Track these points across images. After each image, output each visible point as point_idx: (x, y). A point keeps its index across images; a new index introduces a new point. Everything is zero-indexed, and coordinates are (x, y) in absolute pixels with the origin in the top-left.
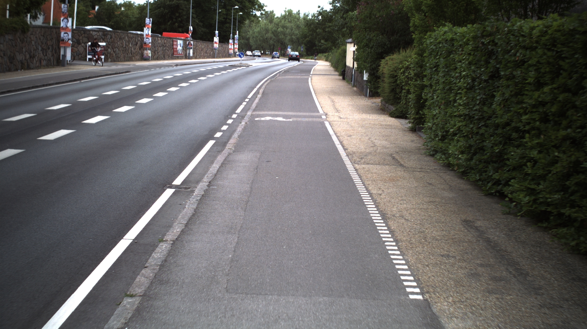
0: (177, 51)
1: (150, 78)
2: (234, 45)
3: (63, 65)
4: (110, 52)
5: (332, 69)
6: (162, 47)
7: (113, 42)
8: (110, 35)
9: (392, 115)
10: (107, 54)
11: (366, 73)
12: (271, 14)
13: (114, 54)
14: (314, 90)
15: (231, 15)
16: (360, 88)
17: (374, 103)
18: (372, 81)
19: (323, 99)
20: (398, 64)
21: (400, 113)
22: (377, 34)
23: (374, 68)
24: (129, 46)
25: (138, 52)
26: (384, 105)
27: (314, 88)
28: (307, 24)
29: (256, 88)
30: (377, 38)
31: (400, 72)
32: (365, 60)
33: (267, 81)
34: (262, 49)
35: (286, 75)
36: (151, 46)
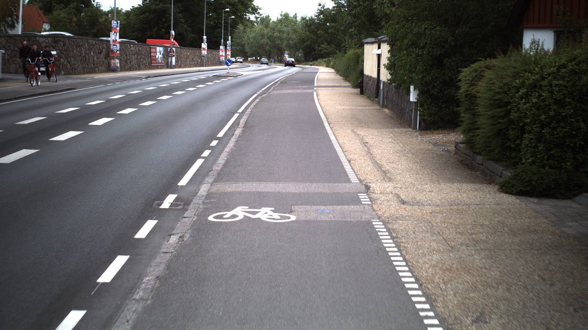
0: (156, 59)
2: (226, 51)
11: (414, 89)
13: (69, 65)
14: (325, 115)
15: (222, 18)
16: (395, 110)
17: (435, 144)
18: (425, 104)
19: (345, 136)
20: (511, 79)
21: (525, 184)
22: (430, 25)
23: (428, 81)
24: (90, 55)
25: (103, 61)
26: (465, 154)
27: (325, 111)
28: (307, 25)
29: (237, 112)
30: (433, 32)
31: (516, 94)
32: (411, 69)
33: (256, 99)
34: (258, 55)
35: (283, 88)
36: (120, 53)
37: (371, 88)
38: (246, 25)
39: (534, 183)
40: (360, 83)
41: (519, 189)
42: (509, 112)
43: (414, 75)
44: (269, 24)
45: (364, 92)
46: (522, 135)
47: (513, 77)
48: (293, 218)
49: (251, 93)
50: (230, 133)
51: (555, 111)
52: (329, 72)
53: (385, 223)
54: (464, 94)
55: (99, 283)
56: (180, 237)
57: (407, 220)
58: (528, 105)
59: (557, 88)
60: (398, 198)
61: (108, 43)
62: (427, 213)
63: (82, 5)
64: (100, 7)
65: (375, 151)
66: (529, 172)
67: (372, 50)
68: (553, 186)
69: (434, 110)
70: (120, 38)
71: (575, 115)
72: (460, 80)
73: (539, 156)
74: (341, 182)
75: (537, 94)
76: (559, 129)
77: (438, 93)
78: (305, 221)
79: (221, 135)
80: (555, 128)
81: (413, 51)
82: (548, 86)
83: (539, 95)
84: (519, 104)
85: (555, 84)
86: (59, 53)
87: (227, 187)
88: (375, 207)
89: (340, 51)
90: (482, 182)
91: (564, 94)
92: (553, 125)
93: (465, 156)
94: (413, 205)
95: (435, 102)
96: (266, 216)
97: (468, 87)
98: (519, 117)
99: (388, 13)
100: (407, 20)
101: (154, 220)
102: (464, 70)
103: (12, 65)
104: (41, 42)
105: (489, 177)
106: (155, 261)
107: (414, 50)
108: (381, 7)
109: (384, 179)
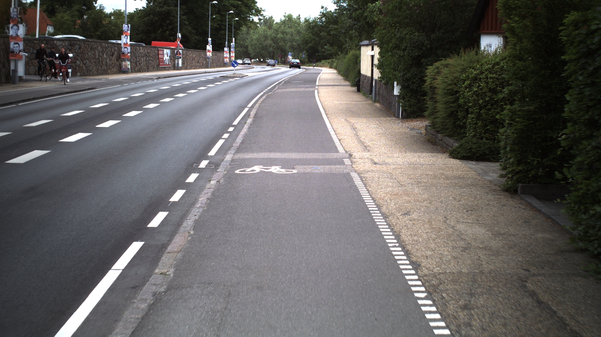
0: (163, 61)
1: (128, 94)
2: (230, 53)
3: (14, 83)
4: (79, 65)
5: (340, 77)
6: (145, 58)
7: (82, 53)
8: (79, 45)
9: (454, 155)
10: (75, 67)
11: (397, 85)
12: (270, 20)
13: (84, 67)
14: (324, 109)
15: (226, 20)
16: (385, 104)
17: (412, 129)
18: (406, 97)
19: (338, 123)
20: (459, 74)
21: (467, 151)
22: (411, 31)
23: (408, 78)
24: (103, 57)
25: (115, 63)
26: (432, 134)
27: (323, 105)
28: (309, 27)
29: (246, 107)
30: (412, 36)
31: (463, 85)
32: (395, 67)
33: (263, 96)
34: (261, 57)
35: (287, 87)
36: (131, 56)
37: (365, 85)
38: (250, 27)
39: (473, 150)
40: (357, 82)
41: (462, 155)
42: (457, 99)
43: (396, 73)
44: (273, 25)
45: (361, 90)
46: (467, 115)
47: (462, 72)
48: (295, 171)
49: (258, 92)
50: (243, 122)
51: (489, 97)
52: (331, 73)
53: (359, 174)
54: (428, 87)
55: (171, 202)
56: (217, 181)
57: (375, 172)
58: (470, 93)
59: (491, 80)
60: (372, 161)
61: (119, 45)
62: (391, 168)
63: (83, 7)
64: (103, 10)
65: (361, 134)
66: (470, 143)
67: (367, 51)
68: (488, 152)
69: (413, 102)
70: (130, 41)
71: (504, 100)
72: (427, 76)
73: (478, 131)
74: (331, 153)
75: (477, 85)
76: (492, 110)
77: (417, 87)
78: (304, 173)
79: (235, 123)
80: (490, 110)
81: (396, 52)
82: (485, 78)
83: (478, 86)
84: (464, 92)
85: (490, 77)
86: (75, 56)
87: (246, 155)
88: (354, 166)
89: (342, 53)
90: (438, 152)
91: (496, 84)
92: (489, 107)
93: (432, 136)
94: (382, 165)
95: (414, 95)
96: (276, 170)
97: (432, 81)
98: (465, 102)
99: (377, 20)
100: (391, 27)
101: (197, 173)
102: (429, 67)
103: (32, 67)
104: (58, 45)
105: (445, 149)
106: (204, 192)
107: (398, 52)
108: (371, 14)
109: (364, 150)
